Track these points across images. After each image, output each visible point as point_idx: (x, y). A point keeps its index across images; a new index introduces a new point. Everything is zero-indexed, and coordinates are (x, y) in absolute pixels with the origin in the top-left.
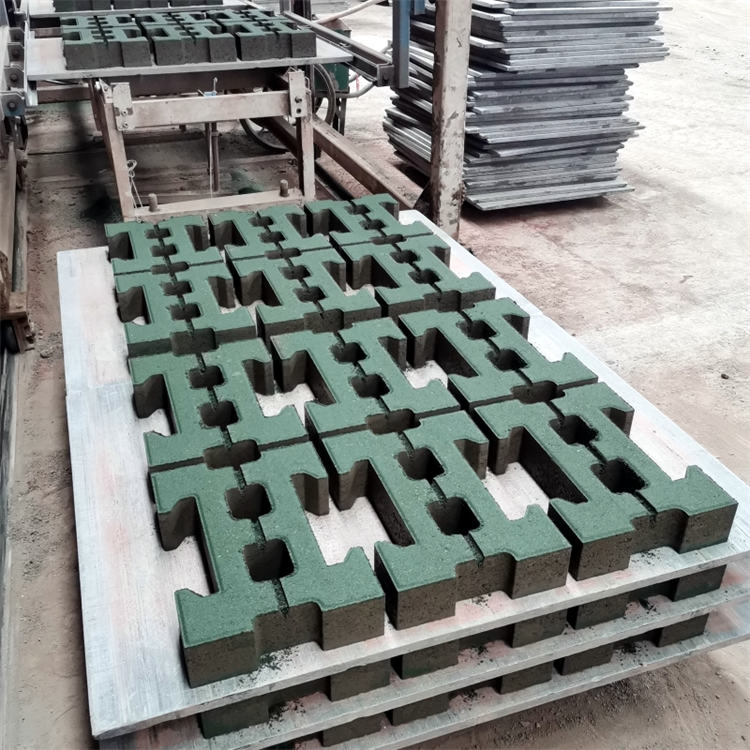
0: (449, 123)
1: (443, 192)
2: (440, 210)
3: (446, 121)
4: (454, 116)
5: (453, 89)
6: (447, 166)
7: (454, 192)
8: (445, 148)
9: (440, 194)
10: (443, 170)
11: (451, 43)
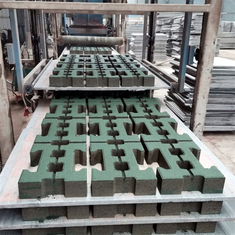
0: (197, 127)
3: (195, 126)
4: (199, 124)
5: (200, 114)
11: (200, 97)
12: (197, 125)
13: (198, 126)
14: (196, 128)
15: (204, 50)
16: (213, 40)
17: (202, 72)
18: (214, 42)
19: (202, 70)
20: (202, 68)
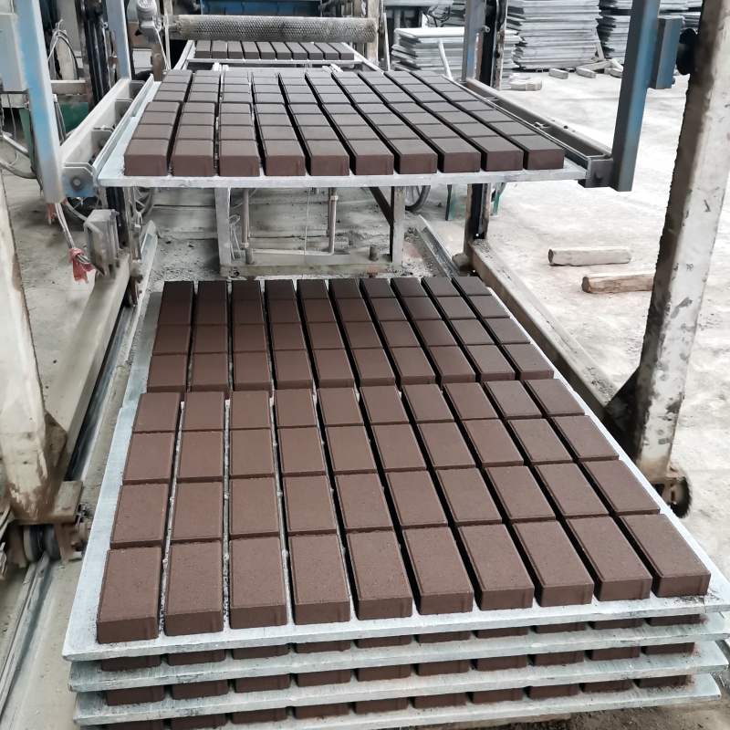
0: (677, 311)
1: (654, 402)
2: (648, 425)
3: (672, 310)
4: (686, 303)
5: (690, 267)
6: (664, 368)
7: (671, 403)
8: (664, 344)
9: (649, 403)
10: (658, 373)
11: (694, 206)
12: (677, 307)
13: (682, 310)
14: (674, 316)
15: (719, 33)
17: (709, 114)
19: (707, 108)
20: (709, 100)
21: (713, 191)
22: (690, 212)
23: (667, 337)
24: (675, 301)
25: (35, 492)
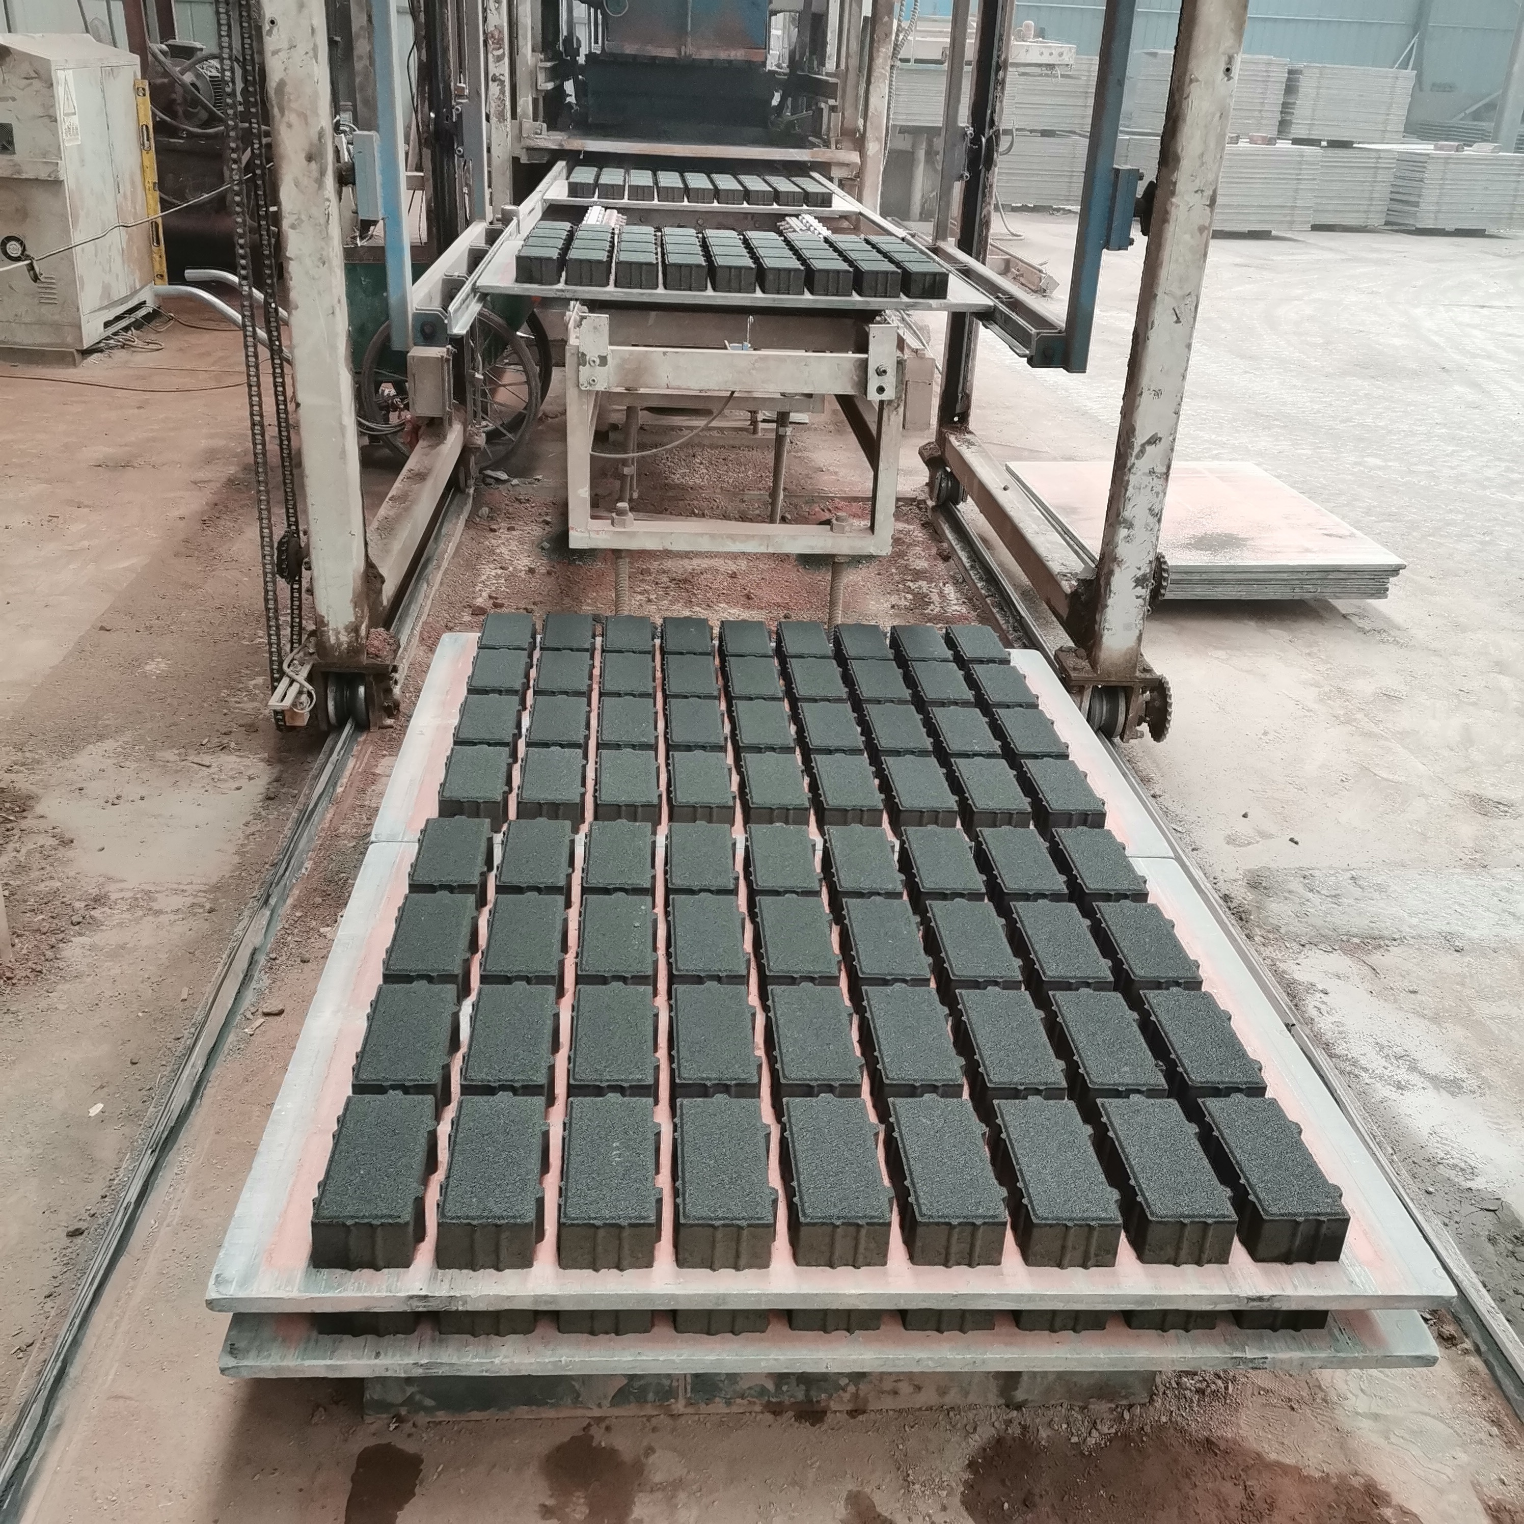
0: (1142, 451)
3: (1136, 450)
4: (1154, 440)
5: (1156, 393)
6: (1130, 526)
7: (1139, 574)
9: (1112, 574)
10: (1123, 532)
11: (1161, 315)
12: (1143, 446)
13: (1149, 448)
14: (1137, 457)
15: (1185, 103)
16: (1223, 60)
17: (1174, 200)
18: (1228, 70)
19: (1173, 193)
20: (1175, 184)
21: (1183, 297)
22: (1156, 323)
23: (1131, 484)
24: (1139, 439)
25: (346, 628)
